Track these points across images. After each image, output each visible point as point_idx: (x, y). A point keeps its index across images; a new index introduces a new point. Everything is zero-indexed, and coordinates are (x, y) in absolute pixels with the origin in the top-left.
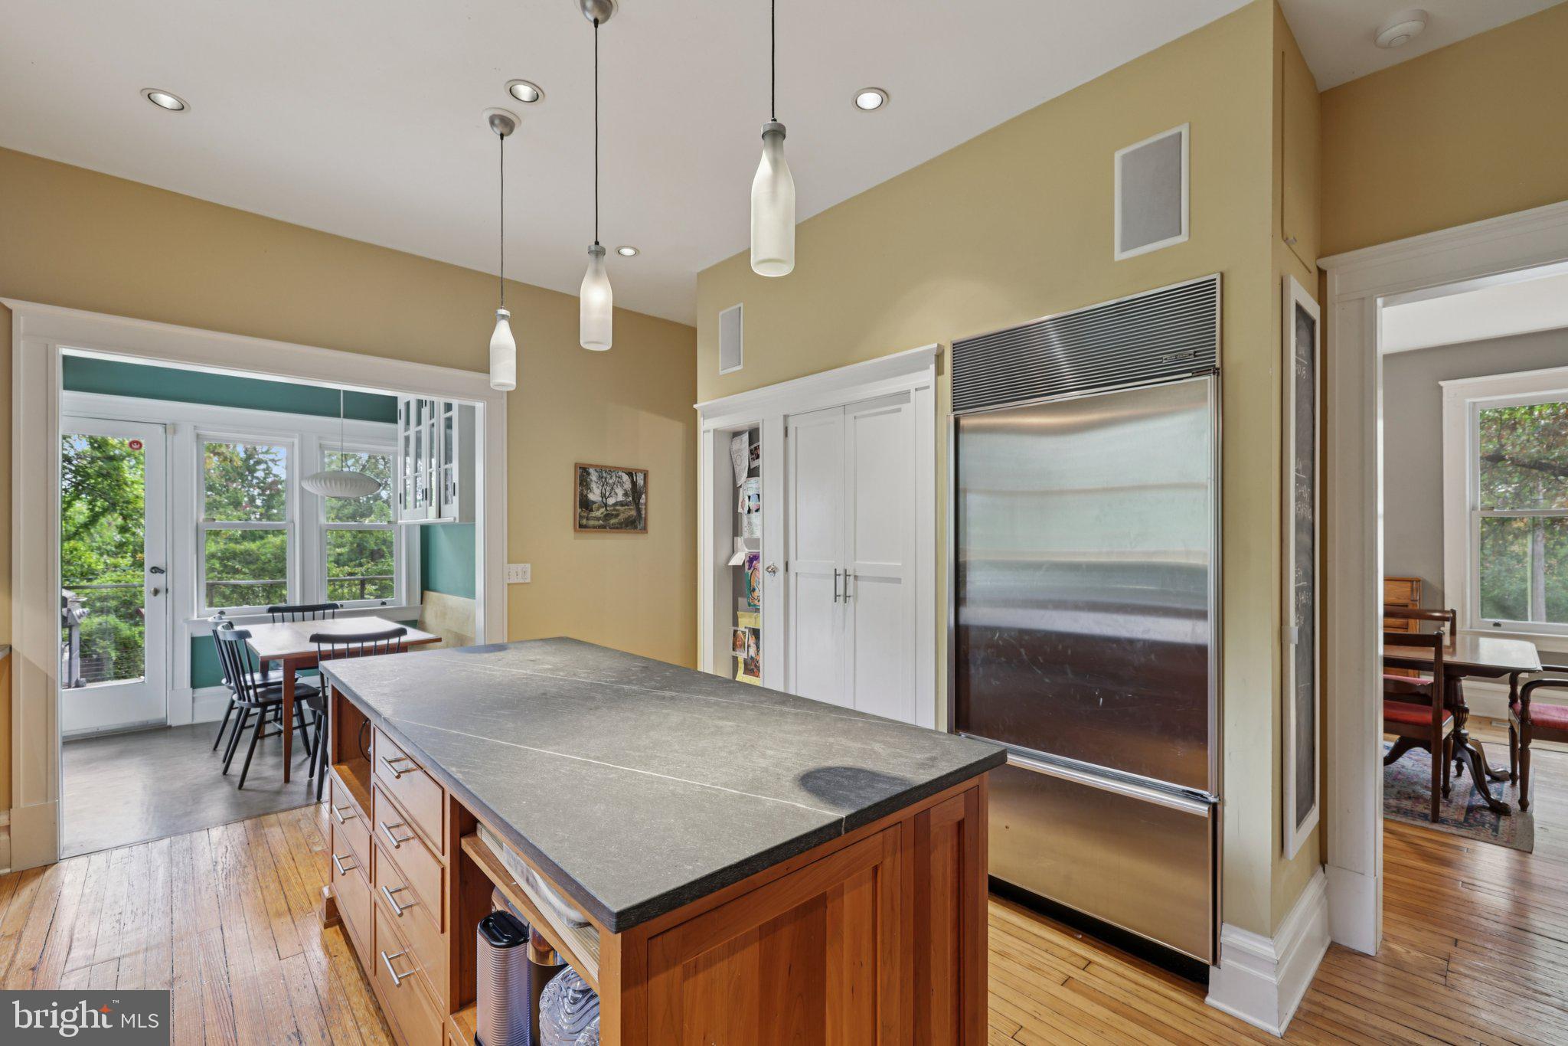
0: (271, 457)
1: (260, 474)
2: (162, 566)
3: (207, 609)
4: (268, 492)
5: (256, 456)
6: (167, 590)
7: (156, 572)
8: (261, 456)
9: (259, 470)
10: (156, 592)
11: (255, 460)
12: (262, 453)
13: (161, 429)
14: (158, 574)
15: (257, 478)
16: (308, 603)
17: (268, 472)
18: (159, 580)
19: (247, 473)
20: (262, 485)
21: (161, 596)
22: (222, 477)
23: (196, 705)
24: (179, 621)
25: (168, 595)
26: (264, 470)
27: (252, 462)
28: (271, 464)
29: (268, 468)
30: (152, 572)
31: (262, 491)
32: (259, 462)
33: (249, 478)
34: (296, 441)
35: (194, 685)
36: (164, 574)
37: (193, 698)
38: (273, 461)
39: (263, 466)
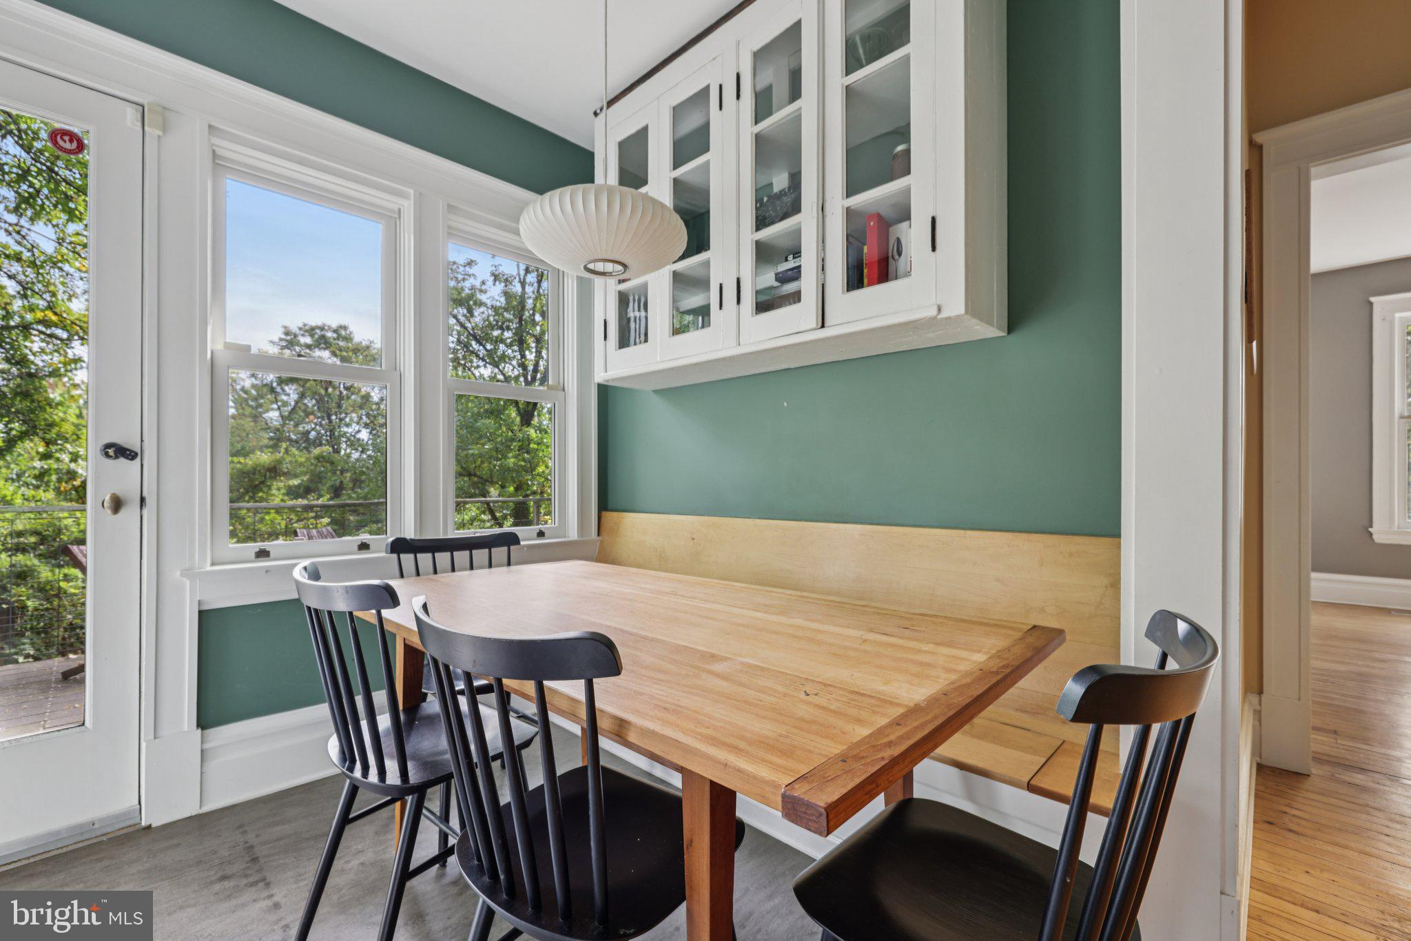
2: (132, 443)
3: (233, 545)
6: (142, 500)
7: (116, 457)
10: (117, 504)
13: (131, 114)
14: (122, 460)
16: (429, 535)
18: (124, 476)
21: (130, 514)
23: (212, 766)
24: (174, 574)
25: (145, 512)
30: (107, 455)
34: (408, 207)
35: (204, 721)
36: (138, 460)
37: (202, 751)
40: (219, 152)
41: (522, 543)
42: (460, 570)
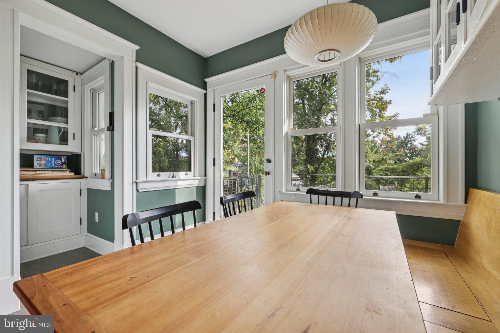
0: (413, 139)
1: (409, 145)
4: (411, 151)
5: (408, 139)
8: (409, 139)
9: (409, 144)
11: (407, 141)
12: (410, 138)
15: (408, 147)
17: (412, 144)
19: (405, 145)
20: (410, 149)
22: (396, 147)
26: (410, 144)
27: (406, 142)
28: (413, 142)
29: (412, 143)
31: (410, 151)
32: (408, 141)
33: (406, 147)
38: (413, 140)
39: (410, 142)
40: (289, 75)
41: (363, 197)
42: (329, 205)
